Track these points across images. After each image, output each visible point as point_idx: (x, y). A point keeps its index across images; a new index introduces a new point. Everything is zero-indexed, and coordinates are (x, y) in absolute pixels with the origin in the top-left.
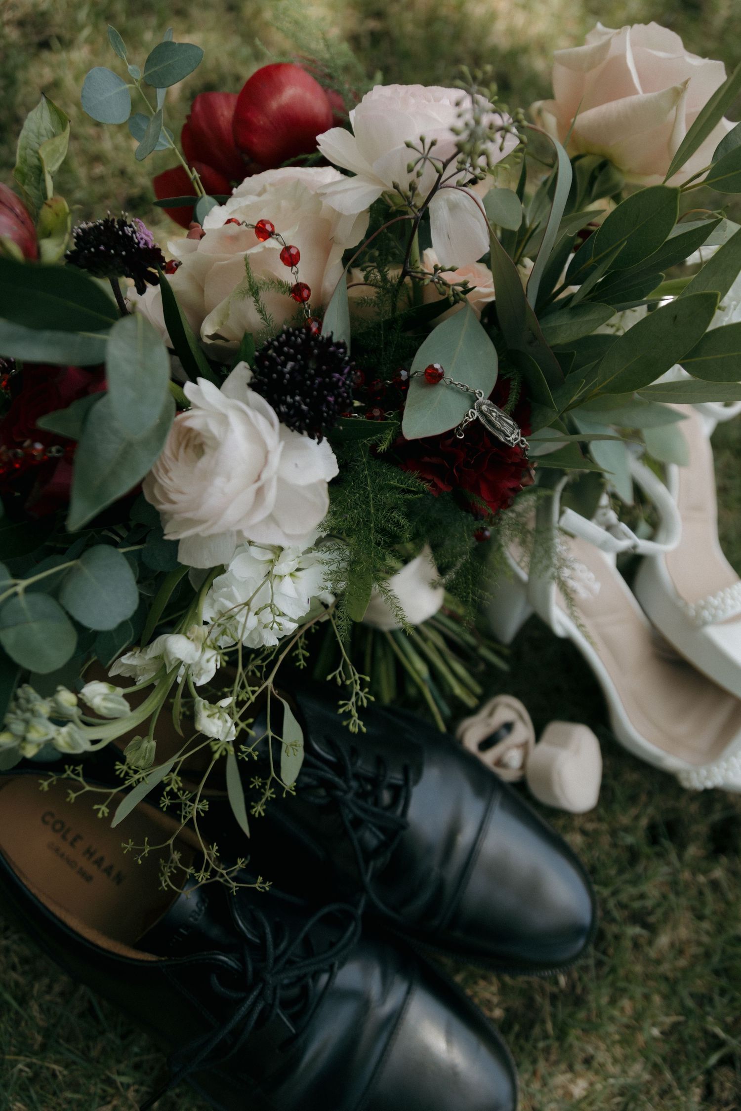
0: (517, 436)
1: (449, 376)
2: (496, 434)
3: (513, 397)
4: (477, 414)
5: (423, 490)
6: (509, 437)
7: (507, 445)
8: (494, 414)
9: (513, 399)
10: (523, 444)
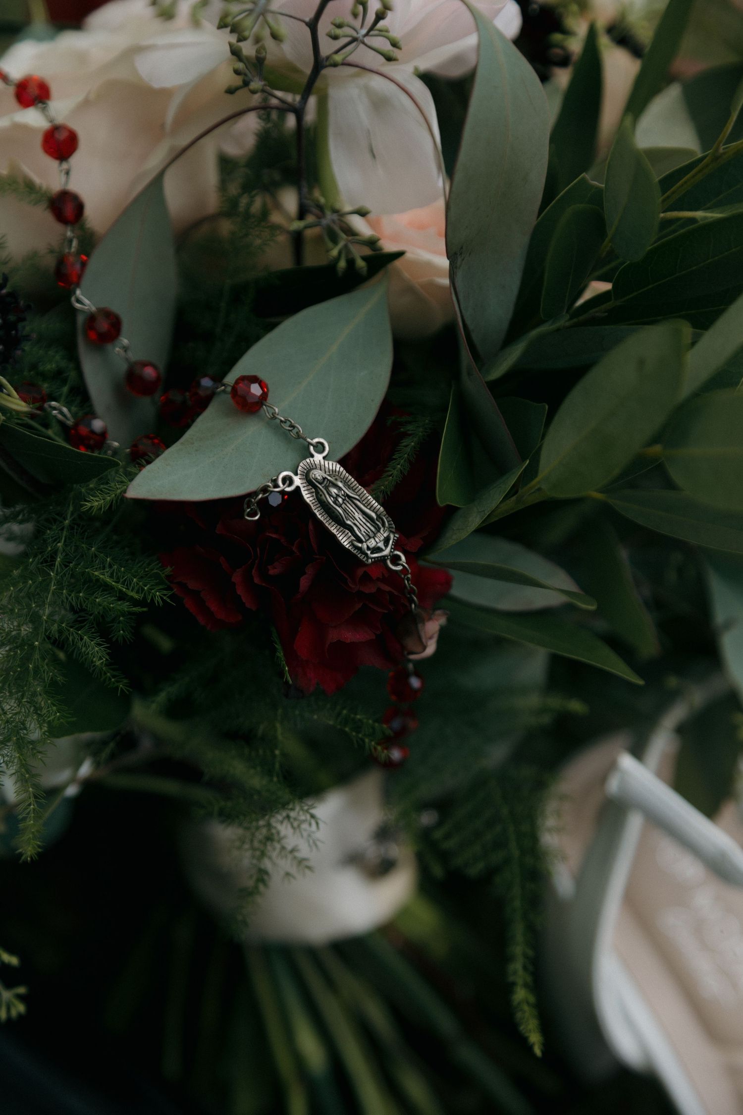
0: (381, 545)
1: (278, 406)
2: (334, 529)
3: (396, 469)
4: (298, 481)
5: (152, 600)
6: (361, 541)
7: (355, 556)
8: (334, 491)
9: (395, 472)
10: (397, 565)
